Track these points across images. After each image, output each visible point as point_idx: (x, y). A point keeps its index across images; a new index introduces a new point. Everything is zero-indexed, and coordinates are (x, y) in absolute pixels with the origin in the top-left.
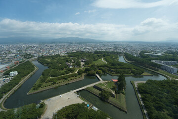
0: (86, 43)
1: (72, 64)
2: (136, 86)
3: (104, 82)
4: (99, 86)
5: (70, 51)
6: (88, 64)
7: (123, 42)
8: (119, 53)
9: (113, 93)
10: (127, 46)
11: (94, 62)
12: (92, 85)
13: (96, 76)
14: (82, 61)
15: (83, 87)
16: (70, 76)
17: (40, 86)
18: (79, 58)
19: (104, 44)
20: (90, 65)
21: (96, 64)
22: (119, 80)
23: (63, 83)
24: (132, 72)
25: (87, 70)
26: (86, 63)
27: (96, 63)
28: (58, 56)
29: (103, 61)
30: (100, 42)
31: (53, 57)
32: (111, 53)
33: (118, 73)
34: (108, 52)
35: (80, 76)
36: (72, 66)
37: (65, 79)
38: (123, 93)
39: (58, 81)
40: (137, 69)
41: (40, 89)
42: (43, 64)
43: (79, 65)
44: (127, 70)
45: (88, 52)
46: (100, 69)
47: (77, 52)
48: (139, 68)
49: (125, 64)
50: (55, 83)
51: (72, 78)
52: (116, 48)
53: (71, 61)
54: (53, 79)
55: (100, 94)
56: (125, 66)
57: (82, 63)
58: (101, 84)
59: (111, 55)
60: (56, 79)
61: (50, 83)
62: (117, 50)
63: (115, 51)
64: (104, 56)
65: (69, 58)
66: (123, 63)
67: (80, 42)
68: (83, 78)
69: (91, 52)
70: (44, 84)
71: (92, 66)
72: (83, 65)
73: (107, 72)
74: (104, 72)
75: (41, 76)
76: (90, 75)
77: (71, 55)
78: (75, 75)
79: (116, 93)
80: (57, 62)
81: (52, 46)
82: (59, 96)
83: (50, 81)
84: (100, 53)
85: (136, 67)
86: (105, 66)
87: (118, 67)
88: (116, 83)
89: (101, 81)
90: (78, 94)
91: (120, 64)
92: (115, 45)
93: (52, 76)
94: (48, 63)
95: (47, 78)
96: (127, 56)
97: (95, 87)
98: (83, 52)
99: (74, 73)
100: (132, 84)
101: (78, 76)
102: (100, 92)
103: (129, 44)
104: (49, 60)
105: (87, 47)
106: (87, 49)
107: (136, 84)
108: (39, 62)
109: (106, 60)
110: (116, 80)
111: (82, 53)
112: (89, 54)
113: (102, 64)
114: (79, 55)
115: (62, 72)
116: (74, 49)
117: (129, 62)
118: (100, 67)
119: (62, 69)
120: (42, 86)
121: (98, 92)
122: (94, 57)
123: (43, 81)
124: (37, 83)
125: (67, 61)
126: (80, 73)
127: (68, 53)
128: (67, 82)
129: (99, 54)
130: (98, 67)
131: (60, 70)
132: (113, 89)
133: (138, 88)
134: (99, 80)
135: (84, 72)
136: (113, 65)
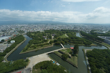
0: (56, 24)
1: (46, 37)
2: (85, 52)
3: (65, 48)
4: (62, 51)
5: (46, 29)
6: (56, 37)
7: (80, 24)
8: (77, 31)
9: (70, 55)
10: (83, 26)
11: (60, 36)
12: (58, 50)
13: (61, 45)
14: (53, 36)
15: (52, 51)
16: (45, 44)
17: (27, 49)
18: (51, 34)
19: (67, 25)
20: (57, 38)
21: (61, 38)
22: (75, 48)
23: (40, 48)
24: (84, 43)
25: (55, 41)
26: (55, 37)
27: (61, 37)
28: (38, 32)
29: (66, 36)
30: (66, 24)
31: (35, 33)
32: (72, 31)
33: (75, 43)
34: (70, 30)
35: (51, 44)
36: (47, 38)
37: (42, 46)
38: (76, 56)
39: (38, 47)
40: (87, 42)
41: (27, 51)
42: (30, 37)
43: (50, 38)
44: (81, 42)
45: (57, 30)
46: (63, 41)
47: (50, 30)
48: (89, 41)
49: (80, 38)
50: (35, 48)
51: (46, 45)
52: (75, 28)
53: (46, 35)
54: (34, 46)
55: (62, 56)
56: (80, 39)
57: (53, 37)
58: (63, 50)
60: (36, 46)
61: (33, 48)
62: (76, 29)
63: (74, 29)
64: (67, 33)
65: (45, 34)
67: (53, 24)
68: (52, 45)
69: (59, 30)
70: (29, 48)
71: (59, 39)
72: (53, 38)
73: (68, 42)
74: (66, 42)
75: (28, 44)
76: (57, 44)
77: (46, 31)
78: (48, 44)
79: (72, 56)
80: (38, 36)
81: (35, 26)
82: (37, 56)
83: (33, 47)
84: (65, 30)
85: (87, 40)
86: (67, 39)
87: (75, 39)
88: (73, 49)
89: (64, 48)
90: (48, 55)
91: (77, 38)
92: (74, 25)
93: (34, 44)
94: (32, 36)
95: (31, 45)
96: (82, 33)
97: (59, 51)
98: (54, 30)
99: (47, 42)
100: (83, 51)
101: (50, 45)
102: (62, 55)
103: (84, 25)
104: (33, 35)
105: (57, 27)
107: (86, 51)
108: (27, 35)
109: (68, 35)
110: (73, 48)
111: (53, 30)
112: (57, 31)
115: (40, 41)
116: (49, 28)
117: (83, 37)
120: (28, 50)
121: (60, 54)
122: (60, 33)
123: (29, 46)
124: (26, 47)
125: (44, 35)
126: (51, 43)
127: (45, 31)
128: (42, 48)
129: (64, 31)
130: (62, 39)
131: (39, 40)
132: (70, 53)
133: (87, 53)
134: (62, 47)
135: (53, 42)
136: (72, 38)
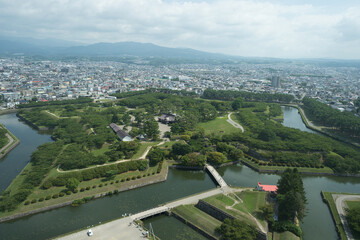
0: (177, 62)
1: (130, 129)
2: (341, 211)
3: (231, 190)
4: (217, 205)
5: (124, 88)
6: (182, 131)
7: (299, 63)
8: (286, 100)
9: (263, 228)
10: (314, 75)
11: (202, 125)
12: (193, 199)
13: (207, 171)
14: (164, 122)
15: (163, 203)
16: (122, 169)
17: (21, 198)
18: (152, 112)
19: (235, 66)
20: (189, 134)
21: (207, 132)
22: (283, 187)
23: (98, 189)
24: (328, 163)
25: (177, 151)
26: (177, 128)
27: (208, 129)
28: (84, 101)
29: (230, 123)
30: (225, 62)
31: (68, 107)
32: (259, 97)
33: (281, 162)
34: (248, 96)
35: (157, 167)
36: (132, 135)
37: (107, 176)
38: (295, 232)
39: (84, 185)
40: (343, 156)
41: (24, 209)
42: (35, 128)
43: (152, 134)
44: (310, 155)
45: (184, 92)
46: (219, 149)
47: (149, 91)
48: (351, 150)
49: (305, 135)
50: (72, 189)
51: (130, 174)
52: (275, 81)
53: (126, 120)
55: (218, 231)
56: (304, 142)
57: (163, 129)
58: (221, 197)
59: (259, 105)
60: (75, 175)
61: (56, 190)
62: (280, 90)
63: (273, 91)
64: (235, 107)
65: (122, 111)
66: (296, 131)
67: (159, 60)
68: (164, 175)
69: (192, 94)
70: (37, 192)
71: (195, 138)
72: (167, 135)
73: (243, 158)
74: (233, 157)
75: (29, 166)
76: (188, 167)
77: (128, 100)
78: (140, 166)
79: (271, 228)
80: (83, 122)
81: (65, 70)
82: (84, 232)
83: (56, 184)
84: (223, 95)
85: (341, 147)
86: (237, 138)
87: (280, 143)
88: (271, 195)
89: (224, 188)
90: (146, 227)
91: (287, 135)
92: (271, 70)
93: (64, 167)
94: (51, 126)
95: (47, 171)
96: (311, 109)
97: (202, 206)
98: (166, 91)
99: (135, 158)
100: (328, 202)
101: (150, 170)
102: (217, 224)
103: (319, 70)
104: (55, 115)
105: (181, 77)
106: (180, 81)
107: (341, 203)
108: (21, 119)
109: (241, 120)
110: (273, 188)
111: (164, 95)
112: (186, 100)
113: (227, 132)
114: (154, 100)
115: (96, 153)
116: (140, 80)
117: (319, 128)
118: (220, 143)
119: (99, 146)
120: (29, 199)
121: (211, 223)
122: (201, 110)
123: (33, 181)
124: (14, 188)
125: (115, 120)
126: (154, 160)
127: (118, 94)
128: (110, 188)
129: (219, 101)
130: (215, 141)
131: (89, 146)
132: (263, 215)
133: (348, 218)
134: (217, 184)
135: (168, 157)
136: (263, 136)
